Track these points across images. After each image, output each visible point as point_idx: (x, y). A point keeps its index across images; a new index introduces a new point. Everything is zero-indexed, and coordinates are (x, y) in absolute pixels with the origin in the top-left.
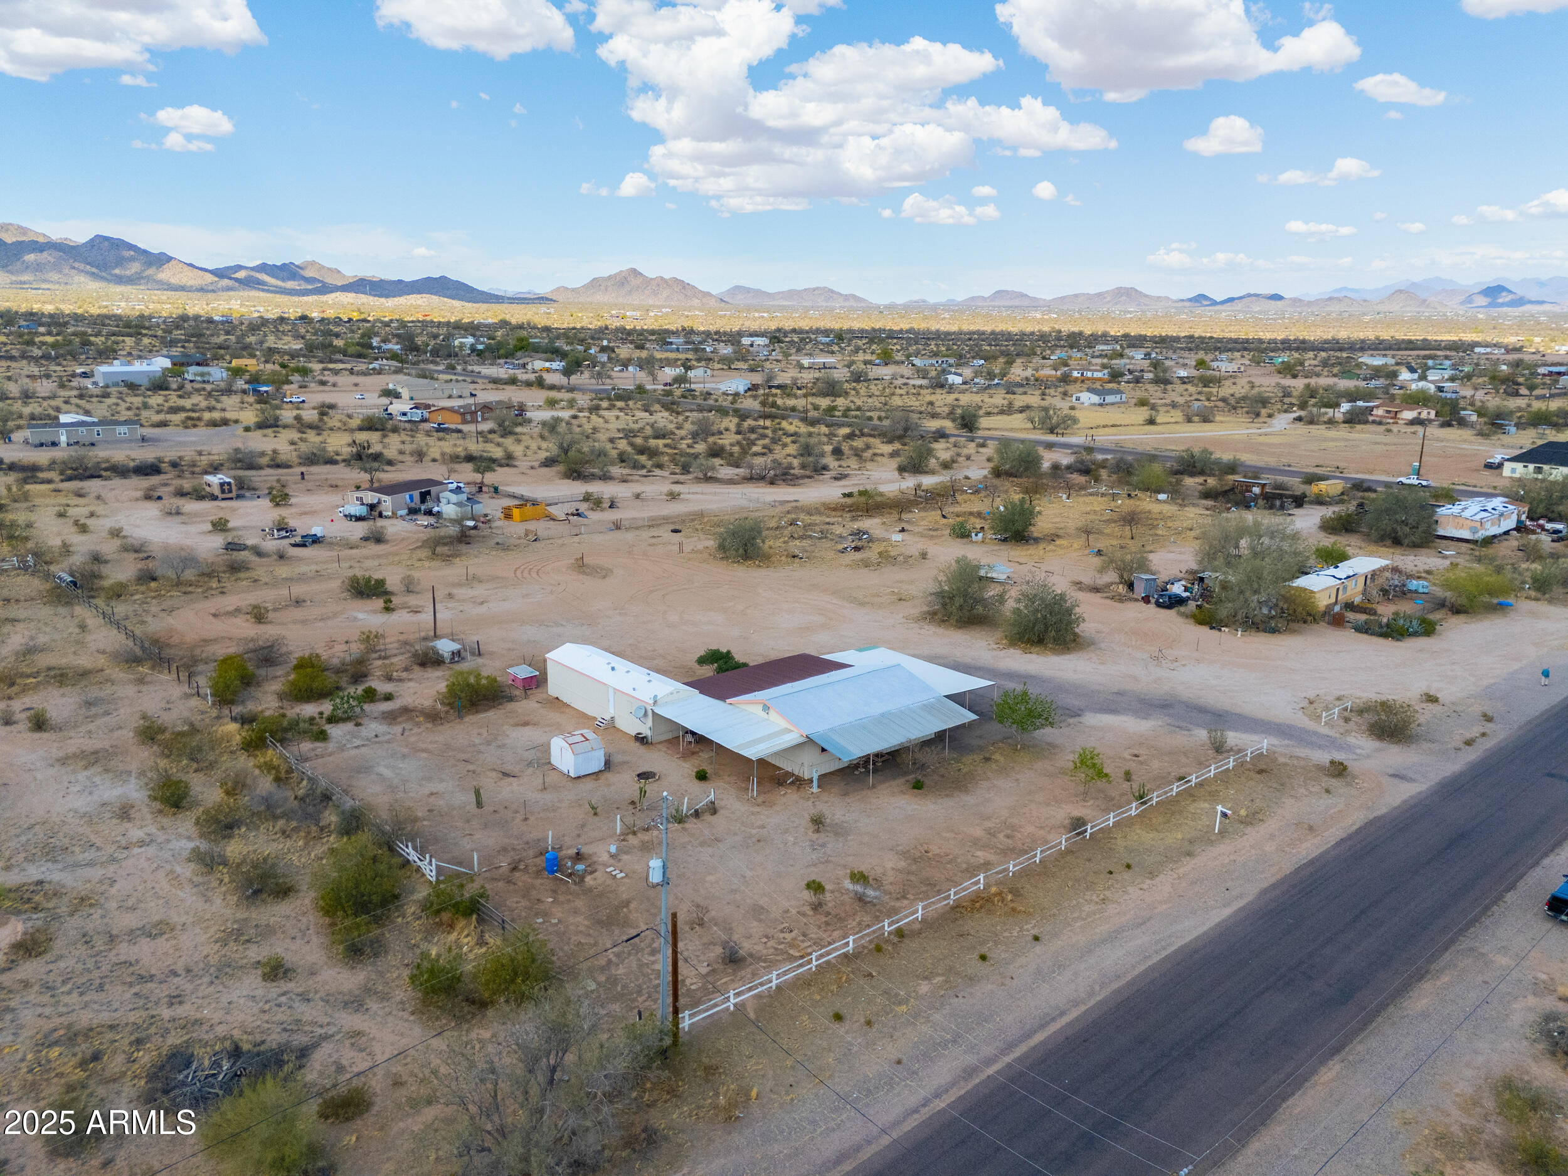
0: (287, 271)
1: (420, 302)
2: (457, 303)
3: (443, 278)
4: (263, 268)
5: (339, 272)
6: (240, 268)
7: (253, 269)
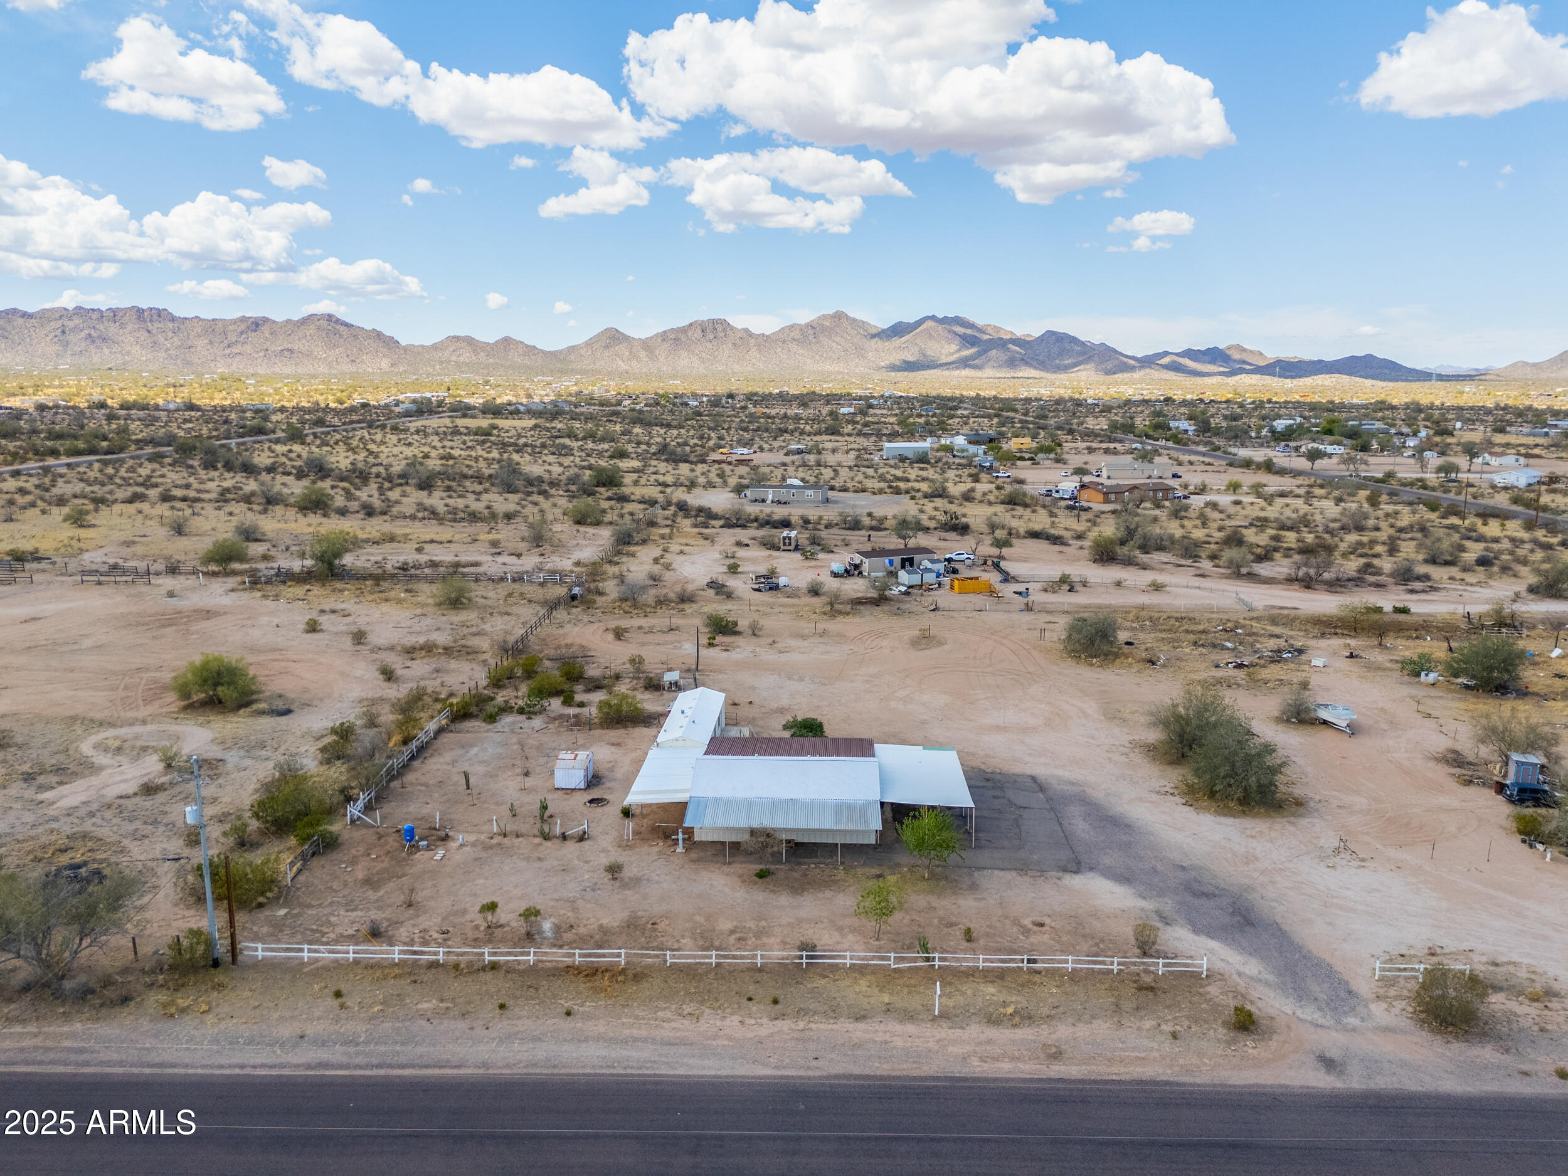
0: (1214, 355)
1: (1326, 383)
2: (1368, 383)
3: (1370, 357)
4: (1189, 354)
5: (1261, 354)
6: (1166, 354)
7: (1177, 354)
